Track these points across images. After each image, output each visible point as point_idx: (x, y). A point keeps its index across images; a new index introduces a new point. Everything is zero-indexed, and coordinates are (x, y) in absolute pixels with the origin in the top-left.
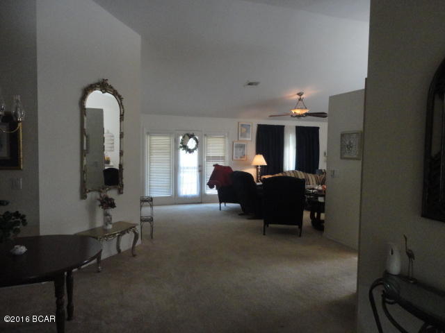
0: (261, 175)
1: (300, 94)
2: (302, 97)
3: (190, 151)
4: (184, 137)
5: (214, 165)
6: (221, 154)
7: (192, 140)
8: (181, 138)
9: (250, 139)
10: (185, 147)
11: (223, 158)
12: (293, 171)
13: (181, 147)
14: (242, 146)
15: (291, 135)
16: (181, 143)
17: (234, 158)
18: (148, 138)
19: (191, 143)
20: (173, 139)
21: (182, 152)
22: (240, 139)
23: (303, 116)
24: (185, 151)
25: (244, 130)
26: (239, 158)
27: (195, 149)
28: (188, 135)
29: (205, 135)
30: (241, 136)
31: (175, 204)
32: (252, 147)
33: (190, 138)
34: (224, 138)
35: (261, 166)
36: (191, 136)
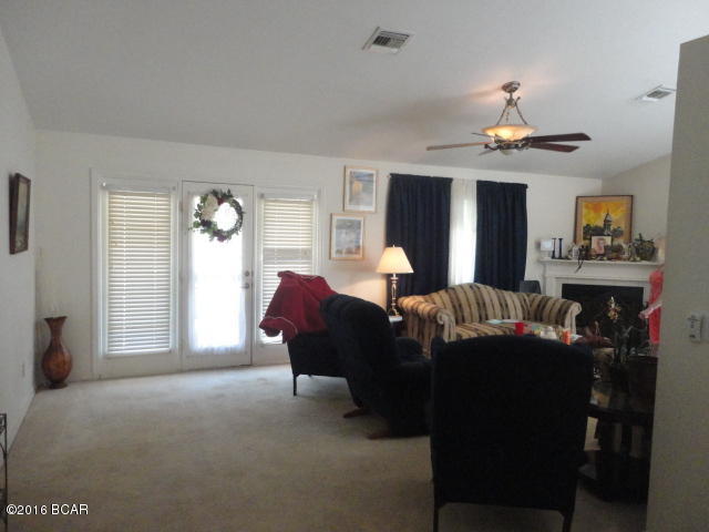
0: (399, 296)
1: (510, 88)
2: (515, 95)
3: (222, 236)
4: (204, 200)
5: (280, 274)
6: (301, 245)
7: (226, 206)
8: (197, 200)
9: (372, 209)
10: (207, 225)
11: (306, 254)
12: (471, 286)
13: (197, 225)
14: (354, 226)
15: (466, 202)
16: (197, 215)
17: (334, 255)
18: (103, 200)
19: (224, 216)
20: (174, 203)
21: (199, 238)
22: (348, 207)
23: (516, 147)
24: (207, 235)
25: (358, 186)
26: (344, 256)
27: (235, 230)
28: (215, 193)
29: (262, 196)
30: (351, 200)
31: (181, 371)
32: (376, 227)
33: (220, 202)
34: (310, 203)
35: (397, 275)
36: (223, 197)
